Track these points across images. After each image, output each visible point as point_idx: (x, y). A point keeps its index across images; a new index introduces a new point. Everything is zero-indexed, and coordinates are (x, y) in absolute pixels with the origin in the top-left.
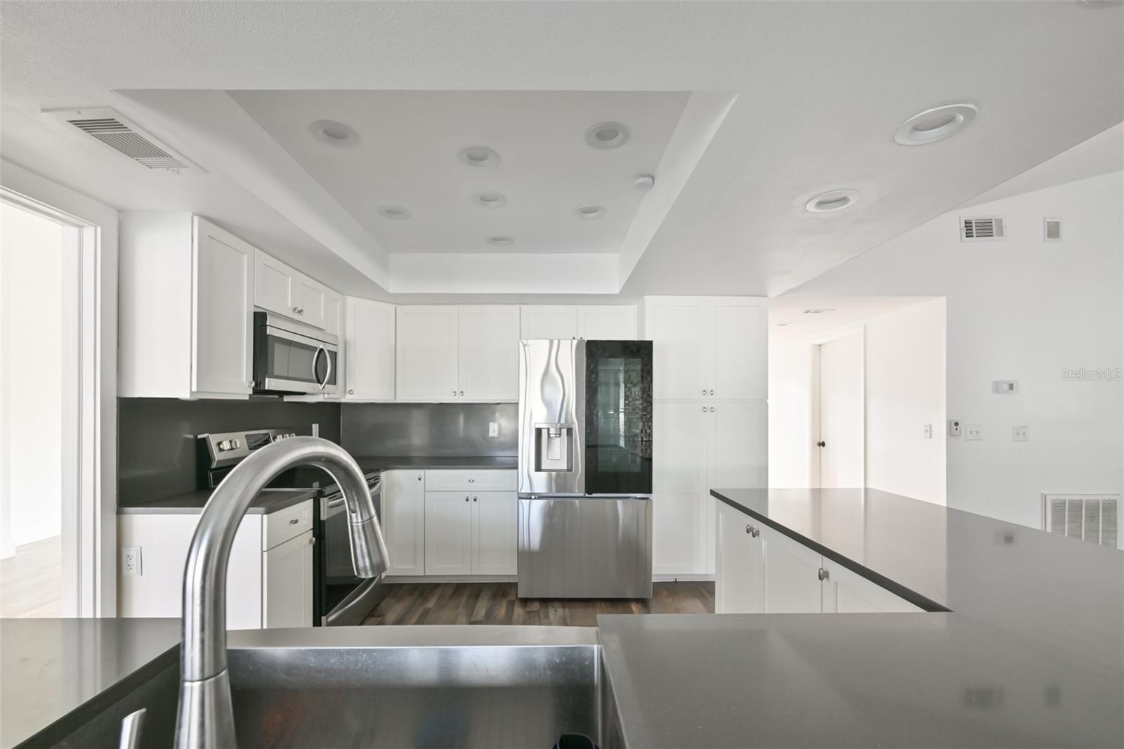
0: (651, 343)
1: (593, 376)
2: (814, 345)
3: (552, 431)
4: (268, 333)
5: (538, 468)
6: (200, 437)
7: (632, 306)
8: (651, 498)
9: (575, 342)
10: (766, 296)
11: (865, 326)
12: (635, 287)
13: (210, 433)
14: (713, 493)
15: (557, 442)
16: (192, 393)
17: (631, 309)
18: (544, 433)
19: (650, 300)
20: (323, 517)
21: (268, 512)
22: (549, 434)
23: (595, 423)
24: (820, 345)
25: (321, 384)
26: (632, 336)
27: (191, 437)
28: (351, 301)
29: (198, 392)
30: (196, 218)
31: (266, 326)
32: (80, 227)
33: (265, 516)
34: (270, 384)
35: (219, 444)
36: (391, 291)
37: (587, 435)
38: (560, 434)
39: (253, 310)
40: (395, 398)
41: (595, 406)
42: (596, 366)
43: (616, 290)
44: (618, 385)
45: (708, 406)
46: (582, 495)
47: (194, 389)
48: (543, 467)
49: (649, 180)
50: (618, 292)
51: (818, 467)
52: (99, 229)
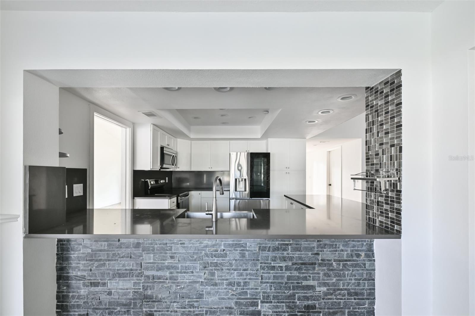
0: (270, 153)
1: (253, 163)
2: (328, 151)
3: (240, 179)
4: (164, 152)
5: (236, 190)
6: (146, 180)
7: (265, 141)
8: (270, 199)
9: (246, 153)
10: (305, 138)
11: (342, 146)
12: (266, 135)
13: (149, 179)
14: (285, 196)
15: (241, 183)
16: (151, 169)
17: (264, 142)
18: (238, 180)
19: (270, 140)
20: (179, 202)
21: (170, 199)
22: (239, 180)
23: (253, 177)
24: (330, 151)
25: (173, 166)
26: (265, 151)
27: (144, 180)
28: (179, 140)
29: (152, 169)
30: (152, 125)
31: (164, 151)
32: (126, 128)
33: (169, 200)
34: (164, 166)
35: (150, 182)
36: (191, 137)
37: (251, 181)
38: (242, 180)
39: (161, 146)
40: (191, 169)
41: (253, 172)
42: (253, 160)
43: (259, 137)
44: (261, 165)
45: (288, 172)
46: (249, 198)
47: (151, 168)
48: (237, 190)
49: (267, 112)
50: (260, 137)
51: (329, 190)
52: (130, 129)
